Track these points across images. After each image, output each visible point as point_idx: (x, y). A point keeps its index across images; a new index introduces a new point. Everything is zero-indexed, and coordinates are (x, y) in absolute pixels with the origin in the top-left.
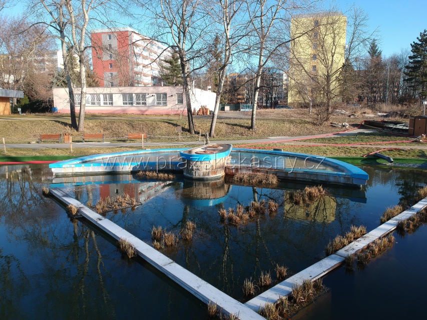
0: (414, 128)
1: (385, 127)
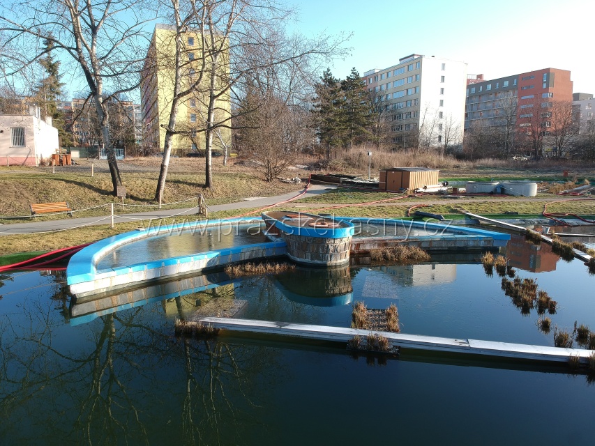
0: (386, 181)
1: (344, 182)
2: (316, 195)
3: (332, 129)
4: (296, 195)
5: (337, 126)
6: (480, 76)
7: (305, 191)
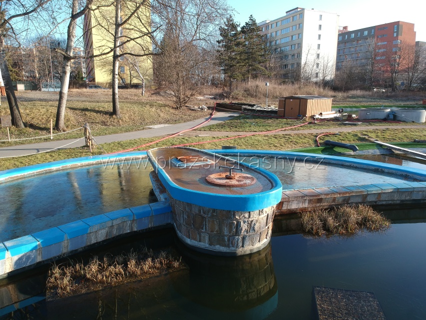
1: (245, 109)
2: (220, 122)
3: (234, 65)
4: (202, 122)
5: (238, 63)
6: (345, 28)
7: (210, 118)
